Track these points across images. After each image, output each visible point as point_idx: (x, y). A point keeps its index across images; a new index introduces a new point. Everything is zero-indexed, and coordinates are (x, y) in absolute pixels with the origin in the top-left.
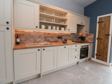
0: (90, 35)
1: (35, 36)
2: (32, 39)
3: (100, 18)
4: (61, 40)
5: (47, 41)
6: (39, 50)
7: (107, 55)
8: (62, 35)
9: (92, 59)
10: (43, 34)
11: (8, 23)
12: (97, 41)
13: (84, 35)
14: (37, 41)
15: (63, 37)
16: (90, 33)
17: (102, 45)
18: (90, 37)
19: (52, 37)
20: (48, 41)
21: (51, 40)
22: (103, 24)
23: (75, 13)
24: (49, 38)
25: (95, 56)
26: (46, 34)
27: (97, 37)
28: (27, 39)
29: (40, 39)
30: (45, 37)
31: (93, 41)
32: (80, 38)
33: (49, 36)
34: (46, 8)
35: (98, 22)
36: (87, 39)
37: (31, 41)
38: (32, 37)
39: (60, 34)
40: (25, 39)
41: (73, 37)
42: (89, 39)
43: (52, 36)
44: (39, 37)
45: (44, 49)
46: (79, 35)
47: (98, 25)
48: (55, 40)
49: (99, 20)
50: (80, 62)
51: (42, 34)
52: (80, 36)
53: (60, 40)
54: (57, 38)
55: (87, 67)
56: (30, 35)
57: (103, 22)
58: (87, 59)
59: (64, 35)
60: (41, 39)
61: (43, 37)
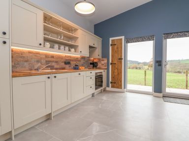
0: (103, 60)
1: (31, 58)
2: (26, 64)
3: (112, 40)
4: (69, 66)
5: (50, 68)
6: (49, 78)
7: (121, 81)
8: (70, 60)
9: (108, 89)
10: (44, 56)
11: (4, 33)
12: (110, 66)
13: (95, 61)
14: (34, 67)
15: (71, 62)
16: (102, 57)
17: (116, 71)
18: (103, 62)
19: (56, 62)
20: (52, 68)
21: (56, 66)
22: (116, 47)
23: (87, 31)
24: (53, 64)
25: (110, 85)
26: (49, 57)
27: (110, 61)
28: (18, 64)
29: (39, 64)
30: (46, 61)
31: (106, 67)
32: (91, 64)
33: (52, 59)
34: (51, 18)
35: (111, 45)
36: (99, 65)
37: (25, 67)
38: (27, 61)
39: (67, 58)
40: (15, 64)
41: (84, 63)
42: (102, 65)
43: (57, 60)
44: (38, 62)
45: (55, 77)
46: (90, 60)
47: (110, 47)
48: (60, 67)
49: (112, 42)
50: (95, 94)
51: (42, 56)
52: (91, 62)
53: (67, 66)
54: (64, 64)
55: (105, 97)
56: (24, 57)
57: (115, 45)
58: (101, 90)
59: (72, 59)
60: (41, 64)
61: (43, 61)
